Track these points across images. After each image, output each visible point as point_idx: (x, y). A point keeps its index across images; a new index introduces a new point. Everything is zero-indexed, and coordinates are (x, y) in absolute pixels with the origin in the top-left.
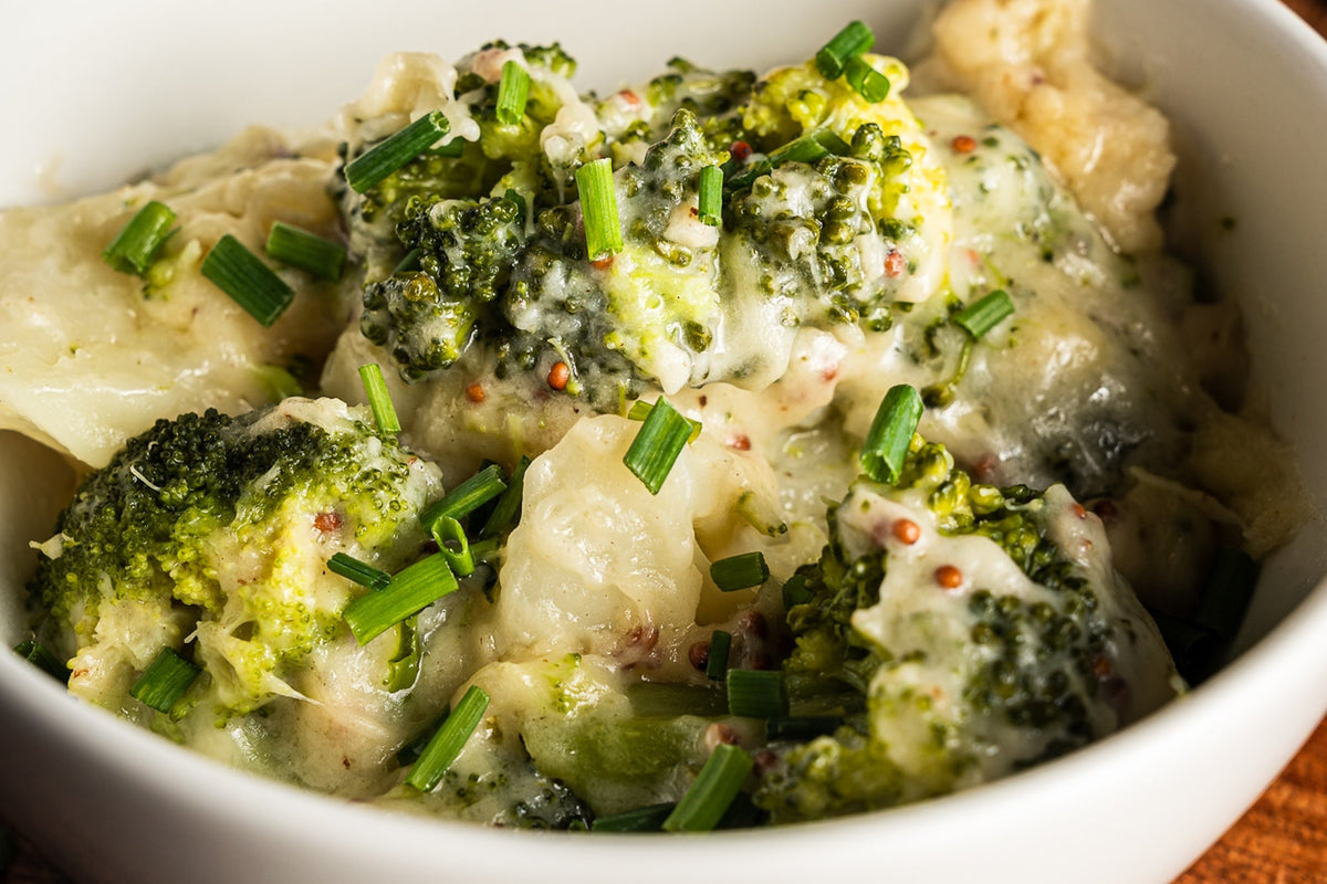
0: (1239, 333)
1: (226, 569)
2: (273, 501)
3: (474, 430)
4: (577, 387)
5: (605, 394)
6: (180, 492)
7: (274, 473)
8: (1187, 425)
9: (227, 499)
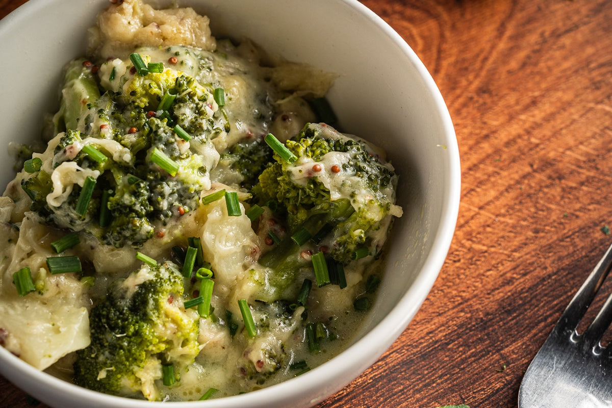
0: (254, 45)
1: (168, 334)
2: (157, 307)
3: (167, 243)
4: (187, 209)
5: (193, 204)
6: (132, 329)
7: (151, 302)
8: (268, 80)
9: (145, 318)
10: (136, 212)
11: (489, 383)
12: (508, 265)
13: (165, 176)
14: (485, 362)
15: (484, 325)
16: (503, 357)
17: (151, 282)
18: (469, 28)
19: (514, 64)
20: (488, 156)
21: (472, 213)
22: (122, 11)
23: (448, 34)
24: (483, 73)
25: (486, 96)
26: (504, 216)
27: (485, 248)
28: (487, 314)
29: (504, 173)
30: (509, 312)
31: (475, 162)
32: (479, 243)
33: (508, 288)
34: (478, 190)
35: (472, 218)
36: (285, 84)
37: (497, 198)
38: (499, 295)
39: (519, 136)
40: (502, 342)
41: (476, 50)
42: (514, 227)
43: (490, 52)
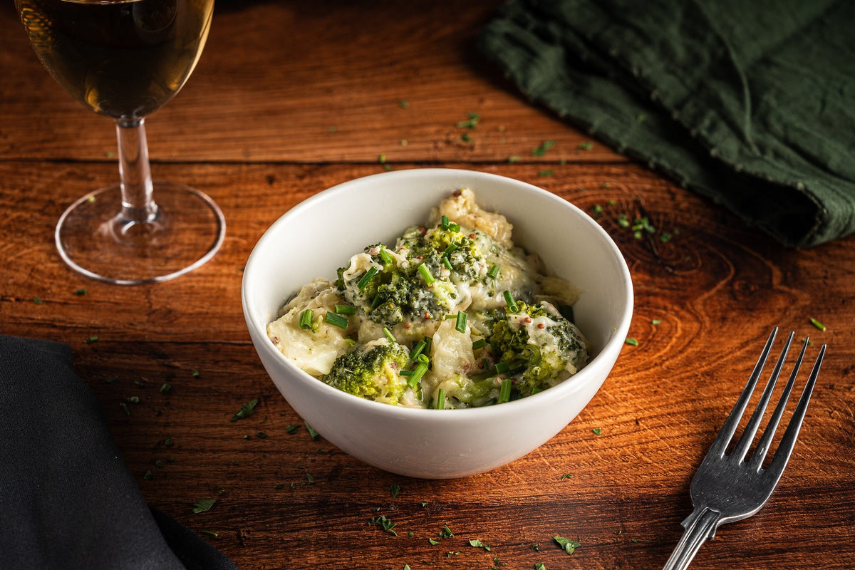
0: (540, 259)
1: (379, 383)
2: (381, 364)
3: (409, 335)
4: (432, 317)
5: (438, 316)
6: (358, 371)
7: (378, 359)
8: (538, 283)
9: (370, 368)
10: (394, 299)
11: (604, 538)
12: (661, 477)
13: (423, 285)
14: (608, 525)
15: (621, 503)
16: (623, 527)
17: (384, 347)
18: (720, 336)
19: (740, 367)
20: (687, 412)
21: (654, 439)
22: (456, 201)
23: (703, 334)
24: (714, 365)
25: (708, 378)
26: (676, 448)
27: (651, 462)
28: (628, 499)
29: (692, 425)
30: (644, 503)
31: (675, 411)
32: (648, 457)
33: (652, 490)
34: (667, 428)
35: (653, 441)
36: (549, 289)
37: (678, 437)
38: (642, 491)
39: (718, 408)
40: (629, 518)
41: (717, 349)
42: (680, 457)
43: (727, 355)
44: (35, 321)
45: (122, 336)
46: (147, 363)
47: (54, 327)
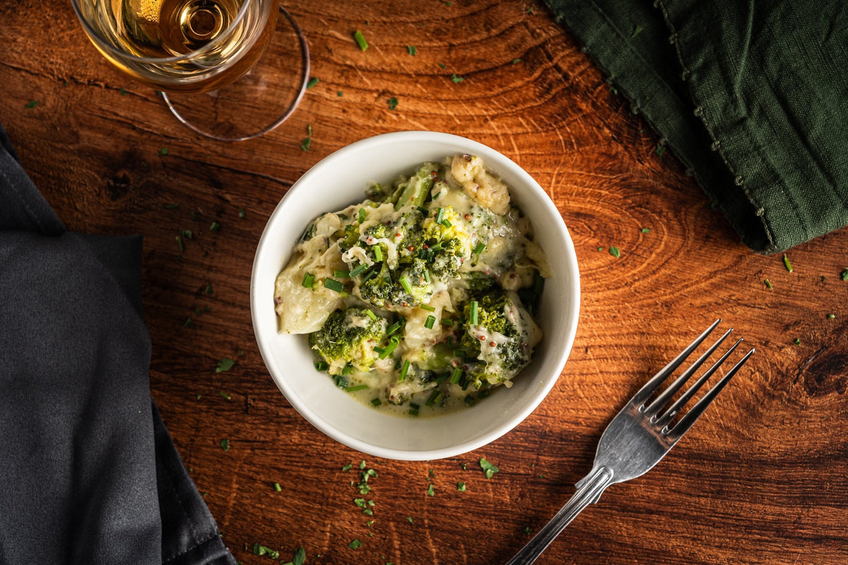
1: (356, 356)
2: (359, 341)
3: (388, 312)
4: (409, 305)
5: (414, 305)
6: (340, 343)
7: (357, 338)
8: (522, 246)
9: (350, 342)
10: (377, 296)
11: (519, 467)
12: (585, 414)
13: (403, 290)
14: (527, 455)
15: (544, 435)
16: (538, 460)
17: (364, 329)
18: (696, 259)
19: (698, 302)
20: (633, 346)
21: (594, 372)
22: (465, 166)
23: (681, 254)
24: (677, 294)
25: (665, 309)
26: (609, 386)
27: (582, 396)
28: (551, 431)
29: (632, 362)
30: (562, 439)
31: (623, 344)
32: (582, 390)
33: (573, 426)
34: (610, 361)
35: (592, 374)
37: (614, 373)
38: (566, 426)
39: (660, 347)
40: (545, 452)
41: (688, 276)
42: (608, 396)
43: (692, 285)
44: (119, 118)
45: (188, 152)
46: (204, 191)
47: (134, 128)
